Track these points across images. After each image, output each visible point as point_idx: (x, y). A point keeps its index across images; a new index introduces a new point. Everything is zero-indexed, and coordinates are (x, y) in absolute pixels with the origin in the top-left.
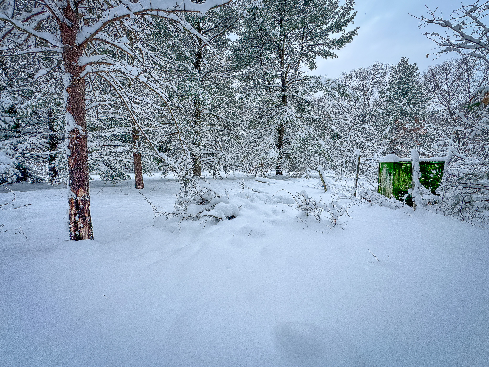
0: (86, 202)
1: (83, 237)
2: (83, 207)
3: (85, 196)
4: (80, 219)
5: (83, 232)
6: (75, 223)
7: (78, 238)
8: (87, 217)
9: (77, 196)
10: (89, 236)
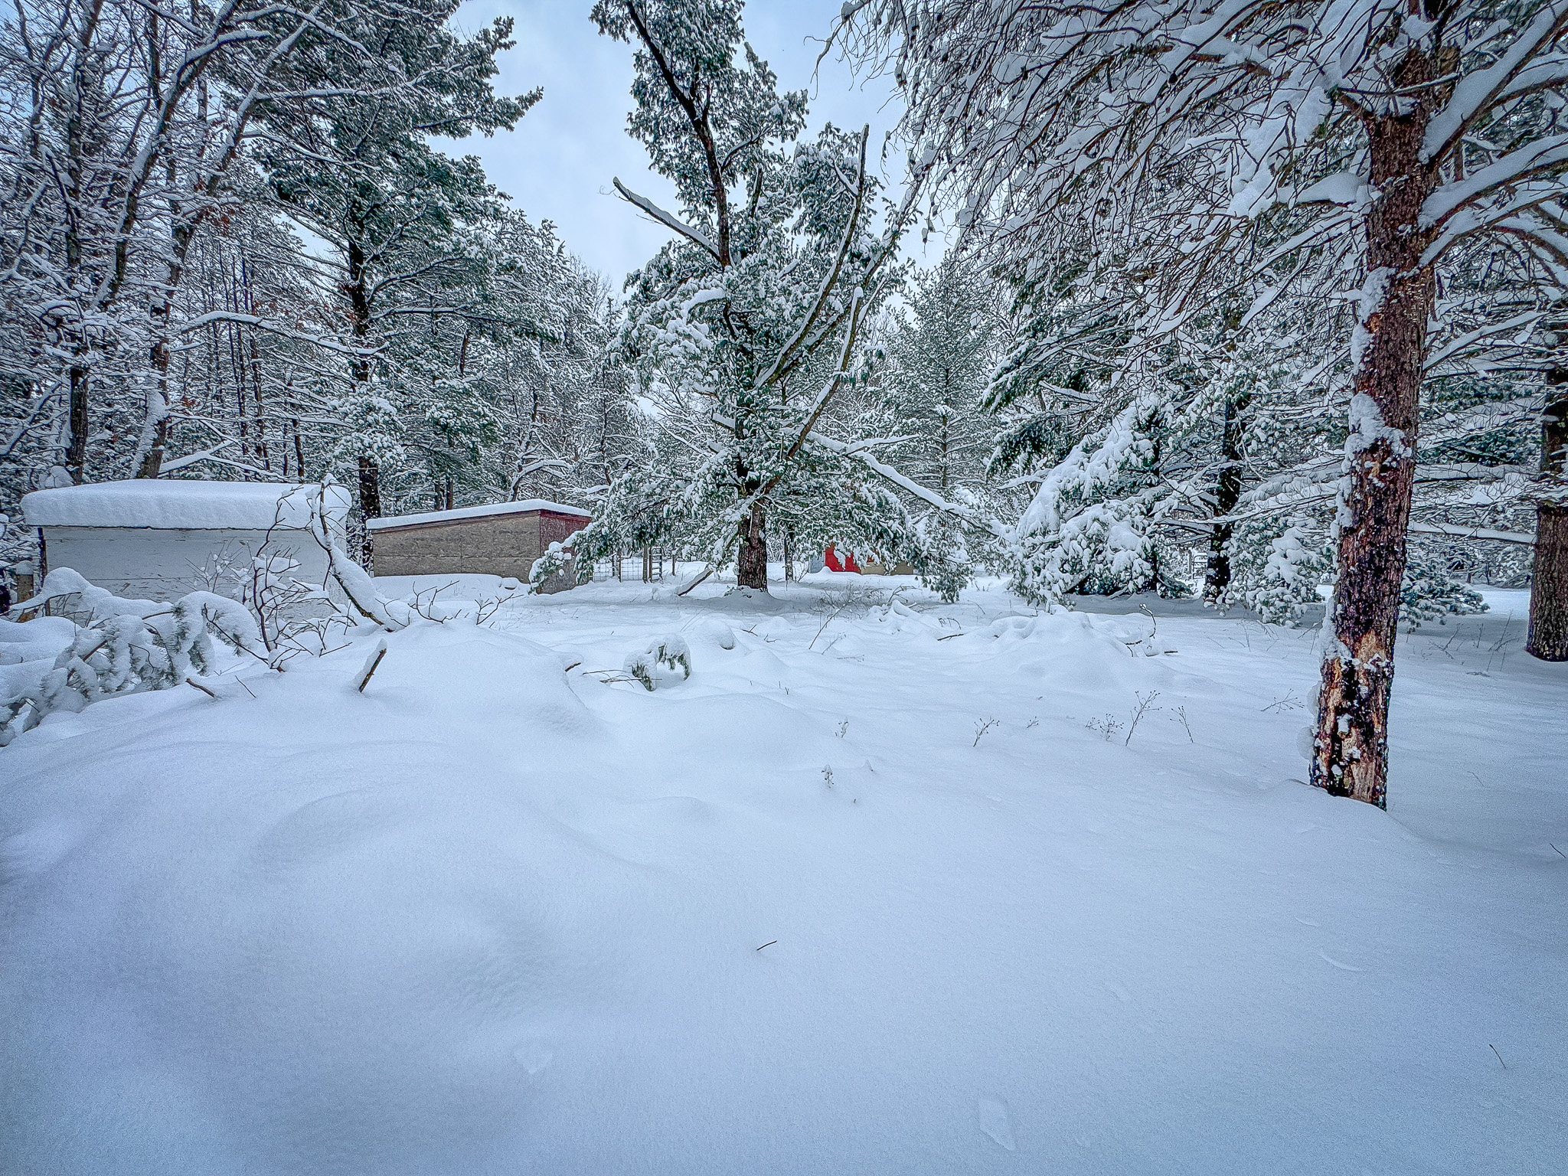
0: (1381, 678)
1: (1356, 792)
2: (1370, 695)
3: (1379, 659)
4: (1353, 730)
5: (1355, 774)
6: (1336, 738)
7: (1337, 790)
8: (1378, 729)
9: (1353, 657)
10: (1374, 793)
